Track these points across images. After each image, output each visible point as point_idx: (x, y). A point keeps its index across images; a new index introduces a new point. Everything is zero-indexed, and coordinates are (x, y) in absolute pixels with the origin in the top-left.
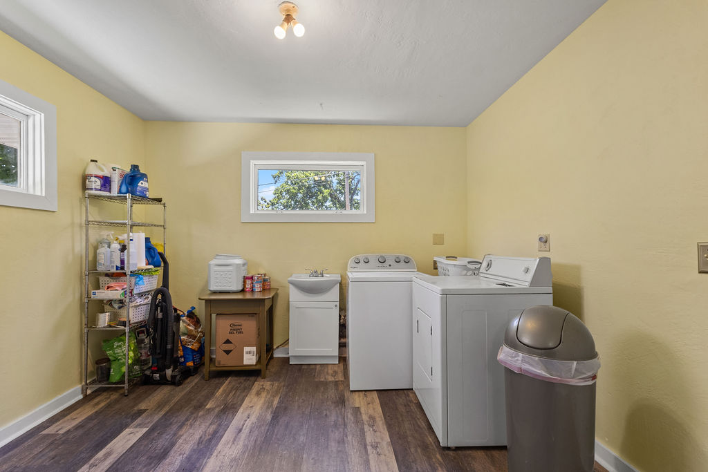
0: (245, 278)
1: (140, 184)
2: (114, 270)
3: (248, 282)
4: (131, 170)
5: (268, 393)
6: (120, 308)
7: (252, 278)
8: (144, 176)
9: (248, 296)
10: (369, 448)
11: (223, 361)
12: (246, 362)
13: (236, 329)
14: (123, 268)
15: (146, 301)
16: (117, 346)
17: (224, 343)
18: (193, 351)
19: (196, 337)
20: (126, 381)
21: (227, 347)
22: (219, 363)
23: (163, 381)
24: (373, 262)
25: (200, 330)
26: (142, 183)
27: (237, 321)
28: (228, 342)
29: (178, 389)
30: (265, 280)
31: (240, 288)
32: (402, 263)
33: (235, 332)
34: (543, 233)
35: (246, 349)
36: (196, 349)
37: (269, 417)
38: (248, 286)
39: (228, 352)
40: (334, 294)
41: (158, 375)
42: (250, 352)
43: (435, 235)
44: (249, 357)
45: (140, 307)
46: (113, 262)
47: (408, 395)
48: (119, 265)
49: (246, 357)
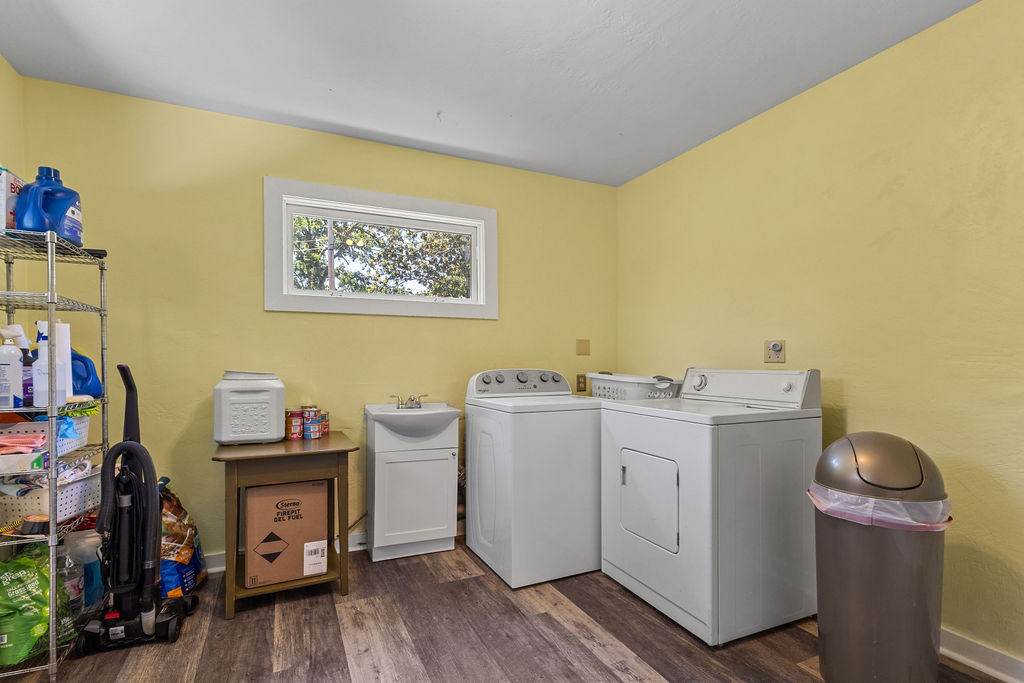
0: (289, 416)
1: (69, 213)
2: (9, 408)
3: (296, 422)
4: (38, 178)
5: (375, 619)
6: (24, 493)
7: (301, 415)
8: (71, 197)
9: (296, 449)
10: (618, 673)
11: (261, 574)
12: (308, 571)
13: (287, 512)
14: (28, 402)
15: (80, 474)
16: (12, 581)
17: (265, 541)
18: (180, 566)
19: (183, 537)
20: (53, 655)
21: (272, 547)
22: (254, 580)
23: (136, 638)
24: (510, 381)
25: (186, 522)
26: (73, 212)
27: (289, 496)
28: (272, 537)
29: (177, 647)
30: (324, 417)
31: (283, 435)
32: (551, 383)
33: (286, 517)
34: (775, 338)
35: (309, 546)
36: (187, 561)
37: (416, 662)
38: (296, 429)
39: (271, 557)
40: (450, 437)
41: (123, 628)
42: (315, 552)
43: (579, 342)
44: (314, 563)
45: (69, 488)
46: (7, 389)
47: (598, 582)
48: (20, 395)
49: (308, 560)
